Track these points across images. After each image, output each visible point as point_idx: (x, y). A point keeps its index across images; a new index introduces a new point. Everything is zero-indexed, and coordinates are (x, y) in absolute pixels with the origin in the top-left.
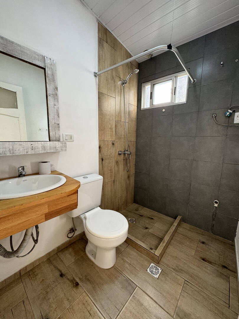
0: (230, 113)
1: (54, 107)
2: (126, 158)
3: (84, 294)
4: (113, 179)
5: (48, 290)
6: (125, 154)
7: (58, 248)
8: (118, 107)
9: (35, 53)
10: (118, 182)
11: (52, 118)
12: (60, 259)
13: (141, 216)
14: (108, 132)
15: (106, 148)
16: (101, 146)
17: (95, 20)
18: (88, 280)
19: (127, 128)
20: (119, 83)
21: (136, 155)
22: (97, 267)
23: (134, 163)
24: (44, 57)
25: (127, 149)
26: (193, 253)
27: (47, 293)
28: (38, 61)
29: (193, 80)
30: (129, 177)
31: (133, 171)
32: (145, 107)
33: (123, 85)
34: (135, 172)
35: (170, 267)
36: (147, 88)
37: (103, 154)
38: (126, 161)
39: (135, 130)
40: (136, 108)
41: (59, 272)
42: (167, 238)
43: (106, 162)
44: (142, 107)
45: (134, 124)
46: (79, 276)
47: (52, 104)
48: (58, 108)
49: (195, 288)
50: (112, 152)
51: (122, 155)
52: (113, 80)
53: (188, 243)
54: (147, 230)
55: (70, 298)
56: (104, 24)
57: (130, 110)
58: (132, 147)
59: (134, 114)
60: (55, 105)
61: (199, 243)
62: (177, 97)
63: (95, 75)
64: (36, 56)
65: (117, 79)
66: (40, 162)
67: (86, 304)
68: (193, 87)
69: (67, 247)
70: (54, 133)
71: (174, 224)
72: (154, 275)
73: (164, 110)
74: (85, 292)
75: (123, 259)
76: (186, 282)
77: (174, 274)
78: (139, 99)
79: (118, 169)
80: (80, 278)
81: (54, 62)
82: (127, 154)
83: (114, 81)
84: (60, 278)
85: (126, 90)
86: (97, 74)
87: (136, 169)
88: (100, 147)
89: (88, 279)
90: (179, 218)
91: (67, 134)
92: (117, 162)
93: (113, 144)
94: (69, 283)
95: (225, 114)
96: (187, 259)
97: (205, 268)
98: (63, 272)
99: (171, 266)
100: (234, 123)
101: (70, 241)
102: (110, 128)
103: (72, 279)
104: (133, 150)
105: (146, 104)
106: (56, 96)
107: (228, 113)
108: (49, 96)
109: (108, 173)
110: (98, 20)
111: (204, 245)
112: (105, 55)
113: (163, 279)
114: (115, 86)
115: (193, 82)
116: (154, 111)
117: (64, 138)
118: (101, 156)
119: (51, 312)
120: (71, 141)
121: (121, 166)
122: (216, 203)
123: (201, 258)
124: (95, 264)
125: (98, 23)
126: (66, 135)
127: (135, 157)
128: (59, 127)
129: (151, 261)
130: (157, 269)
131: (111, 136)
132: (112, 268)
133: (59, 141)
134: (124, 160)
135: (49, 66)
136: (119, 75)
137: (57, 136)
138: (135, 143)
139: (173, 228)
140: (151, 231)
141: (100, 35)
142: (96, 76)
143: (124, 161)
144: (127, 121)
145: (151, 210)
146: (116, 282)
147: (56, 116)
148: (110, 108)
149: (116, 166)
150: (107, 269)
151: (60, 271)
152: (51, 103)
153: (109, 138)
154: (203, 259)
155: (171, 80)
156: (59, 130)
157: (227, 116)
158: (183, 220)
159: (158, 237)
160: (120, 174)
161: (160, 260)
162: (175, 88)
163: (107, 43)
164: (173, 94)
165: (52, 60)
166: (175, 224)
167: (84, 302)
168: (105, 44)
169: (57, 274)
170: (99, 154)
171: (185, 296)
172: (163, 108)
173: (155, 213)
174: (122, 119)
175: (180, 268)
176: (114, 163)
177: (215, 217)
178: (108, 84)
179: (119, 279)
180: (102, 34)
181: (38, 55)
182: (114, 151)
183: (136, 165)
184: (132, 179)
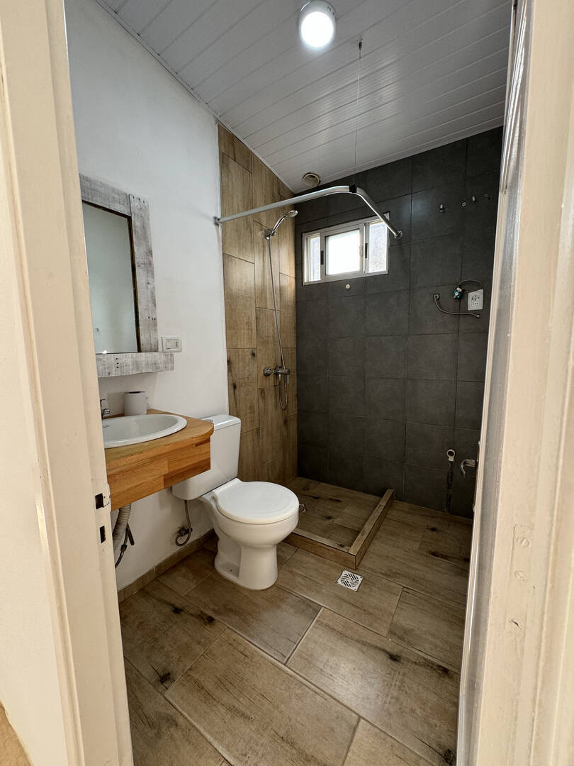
0: (459, 293)
1: (147, 287)
2: (280, 382)
3: (228, 630)
4: (256, 426)
5: (157, 636)
6: (277, 374)
7: (159, 567)
8: (259, 281)
9: (113, 190)
10: (265, 433)
11: (145, 307)
12: (166, 586)
13: (315, 498)
14: (242, 332)
15: (241, 364)
16: (232, 360)
17: (213, 121)
18: (231, 610)
19: (279, 322)
20: (260, 234)
21: (297, 375)
22: (244, 589)
23: (295, 393)
24: (128, 197)
25: (280, 365)
26: (417, 546)
27: (156, 640)
28: (118, 204)
29: (397, 233)
30: (286, 422)
31: (293, 409)
32: (312, 280)
33: (268, 238)
34: (298, 410)
35: (376, 572)
36: (313, 244)
37: (236, 375)
38: (279, 389)
39: (294, 325)
40: (293, 281)
41: (170, 607)
42: (368, 527)
43: (241, 392)
44: (305, 280)
45: (290, 314)
46: (211, 607)
47: (144, 281)
48: (154, 288)
49: (419, 595)
50: (253, 371)
51: (272, 377)
52: (249, 230)
53: (406, 533)
54: (331, 520)
55: (203, 641)
56: (230, 128)
57: (281, 284)
58: (290, 360)
59: (289, 293)
60: (148, 284)
61: (427, 530)
62: (370, 261)
63: (217, 222)
64: (116, 196)
65: (256, 228)
66: (126, 393)
67: (235, 645)
68: (396, 246)
69: (175, 566)
70: (147, 336)
71: (380, 503)
72: (349, 587)
73: (348, 286)
74: (228, 628)
75: (291, 572)
76: (405, 589)
77: (384, 581)
78: (298, 263)
79: (265, 405)
80: (214, 610)
81: (146, 204)
82: (282, 374)
83: (251, 232)
84: (175, 615)
85: (273, 248)
86: (221, 221)
87: (299, 405)
88: (229, 362)
89: (229, 610)
90: (389, 493)
91: (169, 337)
92: (262, 391)
93: (253, 355)
94: (194, 619)
95: (453, 295)
96: (406, 557)
97: (436, 565)
98: (177, 605)
99: (379, 570)
100: (469, 309)
101: (179, 553)
102: (247, 323)
103: (199, 613)
104: (291, 364)
105: (313, 274)
106: (149, 265)
107: (457, 294)
108: (139, 266)
109: (246, 414)
110: (217, 121)
111: (434, 533)
112: (232, 184)
113: (367, 590)
114: (252, 242)
115: (398, 237)
116: (330, 288)
117: (164, 344)
118: (232, 380)
119: (172, 664)
120: (177, 351)
121: (271, 401)
122: (451, 454)
123: (430, 552)
124: (239, 586)
125: (219, 126)
126: (168, 340)
127: (296, 380)
128: (156, 325)
129: (343, 567)
130: (354, 578)
131: (250, 339)
132: (272, 586)
133: (156, 351)
134: (275, 386)
135: (137, 211)
136: (259, 219)
137: (153, 341)
138: (294, 351)
139: (379, 510)
140: (338, 521)
141: (223, 147)
142: (218, 225)
143: (275, 388)
144: (278, 307)
145: (335, 487)
146: (284, 606)
147: (150, 304)
148: (246, 284)
149: (260, 399)
150: (263, 590)
151: (173, 605)
152: (142, 280)
153: (245, 344)
154: (434, 554)
155: (358, 231)
156: (156, 330)
157: (456, 298)
158: (397, 497)
159: (352, 530)
160: (269, 415)
161: (359, 564)
162: (366, 244)
163: (235, 160)
164: (362, 256)
165: (142, 200)
166: (383, 503)
167: (232, 642)
168: (233, 165)
169: (168, 610)
170: (228, 375)
171: (404, 608)
172: (347, 281)
173: (344, 491)
174: (268, 303)
175: (394, 571)
176: (256, 394)
177: (451, 481)
178: (239, 239)
179: (288, 600)
180: (225, 147)
181: (118, 194)
182: (255, 369)
183: (299, 396)
184: (293, 426)
